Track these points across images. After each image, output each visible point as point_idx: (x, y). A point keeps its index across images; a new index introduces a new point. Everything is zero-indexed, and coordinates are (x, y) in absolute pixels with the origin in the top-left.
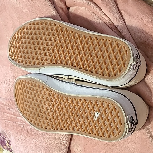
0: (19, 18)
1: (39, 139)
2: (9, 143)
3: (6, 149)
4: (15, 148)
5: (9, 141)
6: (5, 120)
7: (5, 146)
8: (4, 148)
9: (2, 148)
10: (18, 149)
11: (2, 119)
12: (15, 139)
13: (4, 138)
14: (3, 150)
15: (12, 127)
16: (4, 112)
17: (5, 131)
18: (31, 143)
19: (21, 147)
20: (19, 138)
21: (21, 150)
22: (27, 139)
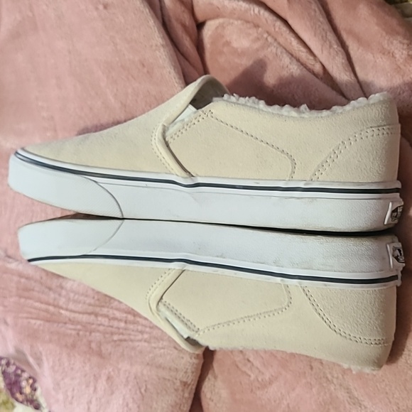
0: (70, 52)
1: (120, 366)
2: (32, 386)
3: (22, 402)
4: (53, 393)
5: (31, 381)
6: (27, 318)
7: (21, 393)
8: (17, 400)
9: (12, 400)
10: (61, 397)
11: (21, 315)
12: (53, 367)
13: (19, 372)
14: (14, 407)
15: (48, 337)
16: (27, 298)
17: (26, 349)
18: (96, 378)
19: (71, 389)
20: (66, 364)
21: (70, 398)
22: (87, 368)
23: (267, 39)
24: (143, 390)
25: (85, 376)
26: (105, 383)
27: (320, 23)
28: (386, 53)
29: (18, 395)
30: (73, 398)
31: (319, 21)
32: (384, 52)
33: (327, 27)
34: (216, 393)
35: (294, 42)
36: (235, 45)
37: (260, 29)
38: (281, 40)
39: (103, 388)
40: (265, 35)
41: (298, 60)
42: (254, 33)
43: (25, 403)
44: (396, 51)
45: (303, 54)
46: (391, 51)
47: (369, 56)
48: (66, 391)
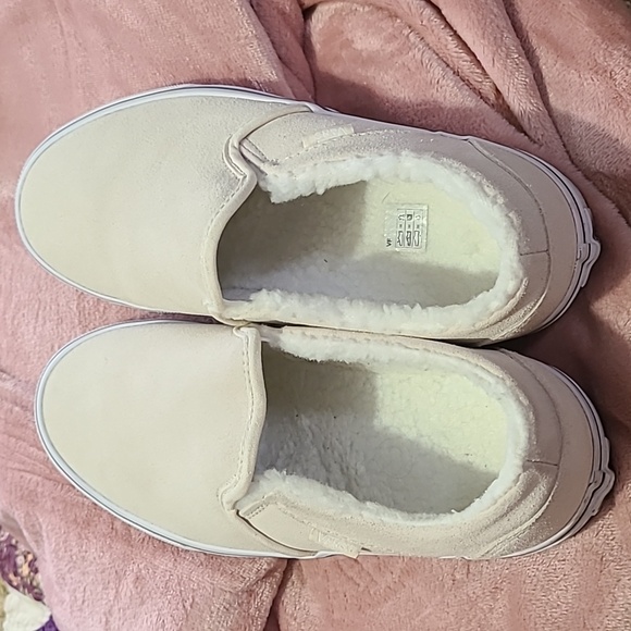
1: (156, 563)
2: (31, 565)
3: (17, 588)
4: (56, 588)
5: (30, 557)
7: (16, 574)
8: (10, 583)
9: (3, 582)
10: (66, 596)
11: (10, 464)
12: (56, 551)
13: (14, 542)
14: (6, 592)
15: (49, 504)
17: (19, 516)
18: (119, 577)
19: (82, 589)
20: (75, 550)
21: (80, 602)
22: (106, 560)
23: (408, 36)
24: (187, 605)
25: (103, 572)
26: (131, 586)
27: (493, 17)
28: (600, 72)
29: (11, 576)
30: (83, 602)
31: (492, 12)
32: (597, 70)
33: (504, 22)
34: (301, 608)
35: (452, 44)
36: (359, 45)
37: (398, 21)
38: (430, 39)
39: (129, 594)
40: (406, 32)
41: (456, 73)
42: (388, 26)
43: (21, 589)
44: (617, 70)
45: (465, 64)
46: (609, 69)
47: (573, 76)
48: (75, 590)
